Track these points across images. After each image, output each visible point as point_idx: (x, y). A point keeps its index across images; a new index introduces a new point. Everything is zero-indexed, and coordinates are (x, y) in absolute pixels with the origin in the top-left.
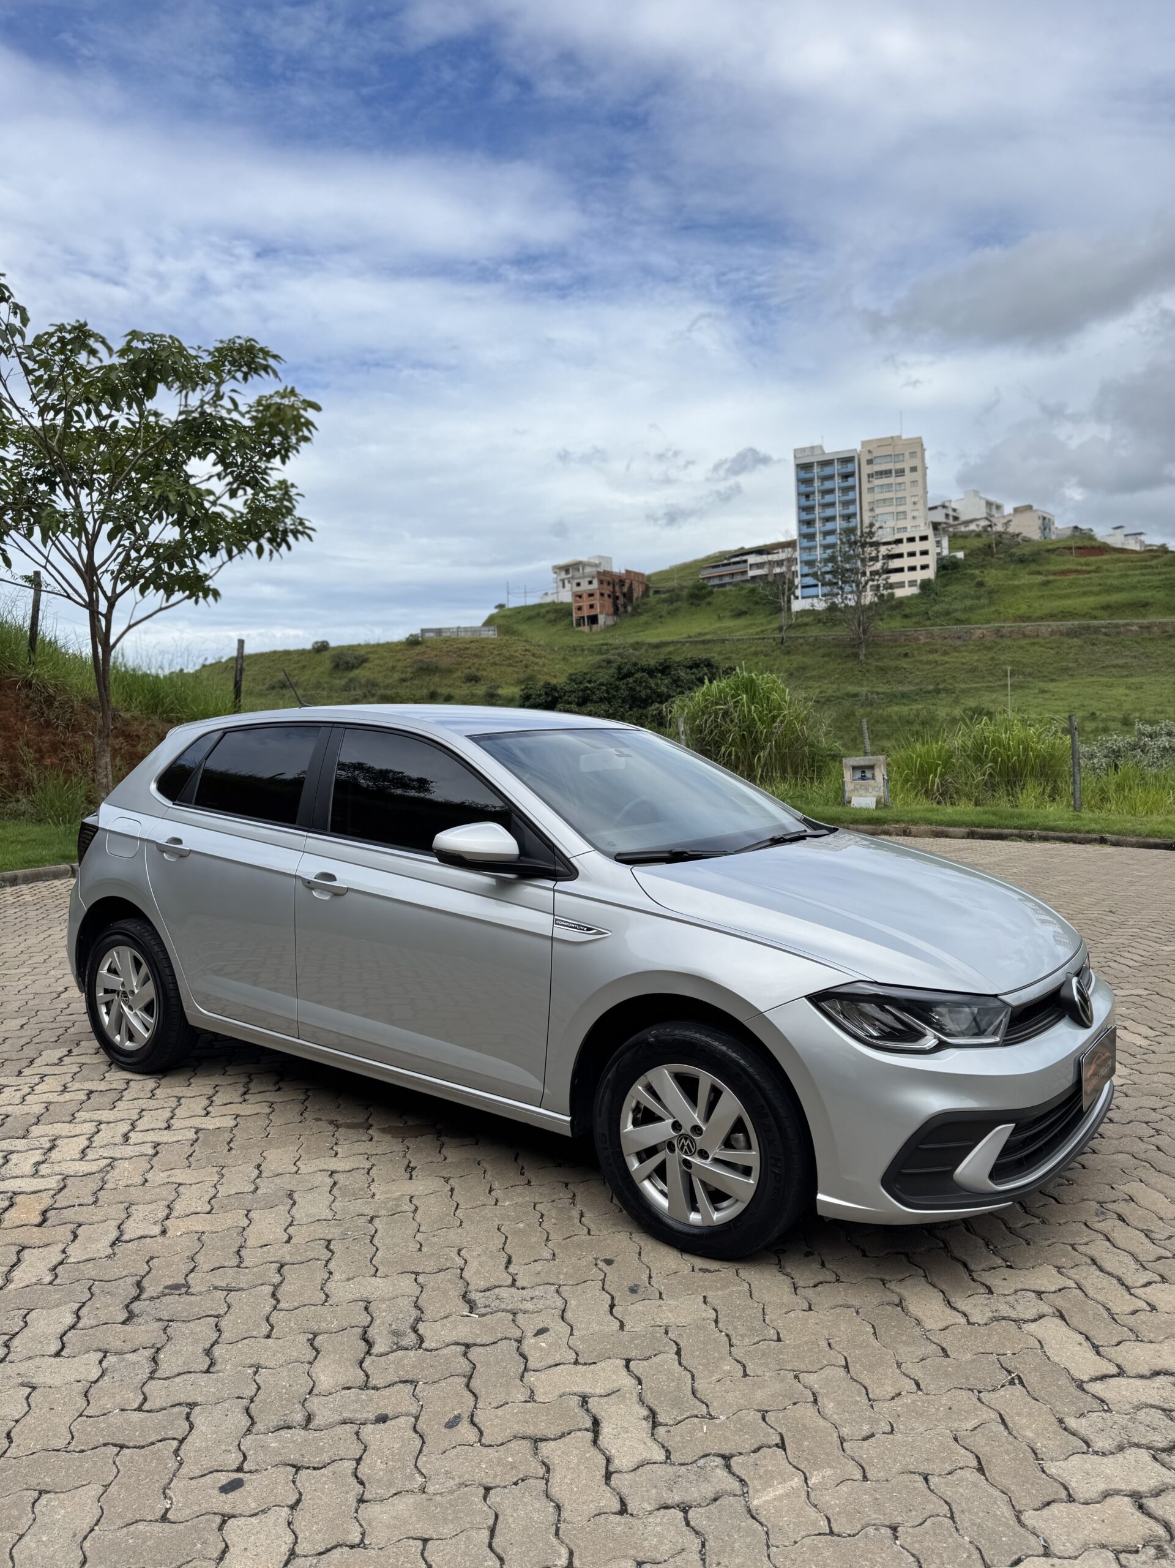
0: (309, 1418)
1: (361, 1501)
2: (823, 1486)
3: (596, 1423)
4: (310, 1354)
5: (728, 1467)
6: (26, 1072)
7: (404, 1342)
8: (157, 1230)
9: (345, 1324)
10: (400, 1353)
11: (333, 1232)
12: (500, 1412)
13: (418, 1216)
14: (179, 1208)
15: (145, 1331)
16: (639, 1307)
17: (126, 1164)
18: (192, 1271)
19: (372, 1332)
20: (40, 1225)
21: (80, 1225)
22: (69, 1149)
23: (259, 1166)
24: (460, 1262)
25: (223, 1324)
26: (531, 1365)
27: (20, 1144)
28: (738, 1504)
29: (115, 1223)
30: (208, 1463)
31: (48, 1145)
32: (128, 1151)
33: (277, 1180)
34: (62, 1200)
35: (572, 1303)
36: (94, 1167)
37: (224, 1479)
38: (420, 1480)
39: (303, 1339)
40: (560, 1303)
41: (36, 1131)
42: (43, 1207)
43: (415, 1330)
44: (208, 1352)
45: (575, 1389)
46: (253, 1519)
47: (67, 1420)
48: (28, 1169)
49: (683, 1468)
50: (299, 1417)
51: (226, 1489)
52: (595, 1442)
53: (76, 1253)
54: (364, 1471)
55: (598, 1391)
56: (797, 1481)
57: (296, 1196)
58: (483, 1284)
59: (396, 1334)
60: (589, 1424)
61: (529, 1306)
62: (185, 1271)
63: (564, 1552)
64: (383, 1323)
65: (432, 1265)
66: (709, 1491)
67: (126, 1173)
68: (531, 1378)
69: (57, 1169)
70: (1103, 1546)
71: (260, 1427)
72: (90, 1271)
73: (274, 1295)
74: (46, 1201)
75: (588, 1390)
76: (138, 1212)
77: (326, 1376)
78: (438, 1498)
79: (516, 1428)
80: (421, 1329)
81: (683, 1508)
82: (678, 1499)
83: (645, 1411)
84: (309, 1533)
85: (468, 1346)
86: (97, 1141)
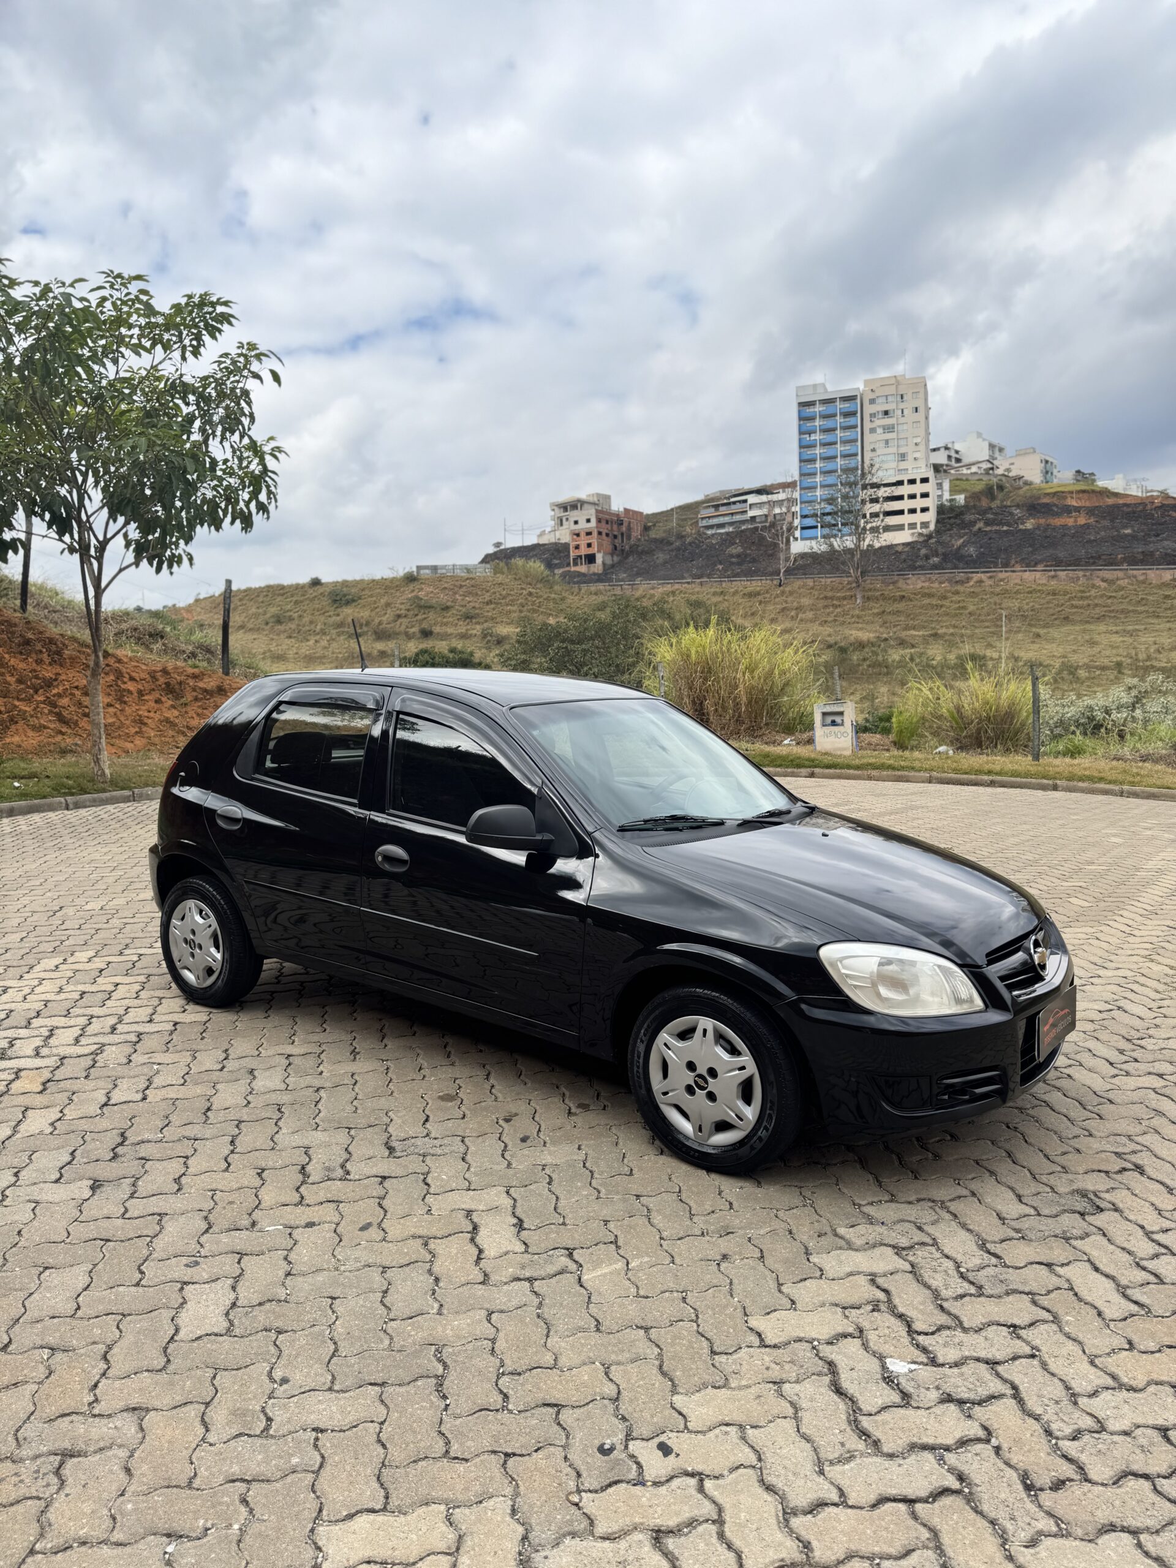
0: (254, 1224)
1: (289, 1274)
2: (640, 1268)
3: (475, 1228)
4: (257, 1182)
5: (571, 1257)
6: (26, 976)
7: (333, 1176)
8: (139, 1096)
9: (288, 1163)
10: (329, 1183)
11: (285, 1098)
12: (402, 1221)
13: (356, 1089)
14: (158, 1081)
15: (128, 1166)
16: (526, 1152)
17: (114, 1048)
18: (167, 1125)
19: (309, 1168)
20: (41, 1092)
21: (73, 1094)
22: (65, 1037)
23: (227, 1050)
24: (386, 1120)
25: (190, 1162)
26: (432, 1190)
27: (23, 1033)
28: (571, 1279)
29: (104, 1092)
30: (172, 1250)
31: (47, 1034)
32: (115, 1038)
33: (242, 1061)
34: (59, 1074)
35: (472, 1149)
36: (87, 1050)
37: (185, 1260)
38: (334, 1262)
39: (253, 1172)
40: (462, 1149)
41: (36, 1023)
42: (43, 1080)
43: (343, 1167)
44: (177, 1181)
45: (463, 1206)
46: (206, 1286)
47: (64, 1223)
48: (30, 1051)
49: (536, 1257)
50: (246, 1222)
51: (185, 1267)
52: (472, 1240)
53: (71, 1112)
54: (292, 1257)
55: (481, 1208)
56: (620, 1265)
57: (256, 1073)
58: (403, 1135)
59: (328, 1169)
60: (470, 1228)
61: (439, 1151)
63: (436, 1306)
64: (317, 1163)
65: (363, 1122)
66: (551, 1269)
67: (113, 1055)
68: (430, 1199)
69: (55, 1051)
70: (837, 1305)
71: (215, 1229)
72: (84, 1125)
73: (232, 1142)
74: (47, 1075)
75: (473, 1207)
76: (123, 1084)
78: (347, 1274)
79: (413, 1231)
80: (348, 1166)
81: (531, 1280)
82: (528, 1275)
83: (515, 1221)
84: (247, 1293)
85: (384, 1178)
86: (90, 1030)
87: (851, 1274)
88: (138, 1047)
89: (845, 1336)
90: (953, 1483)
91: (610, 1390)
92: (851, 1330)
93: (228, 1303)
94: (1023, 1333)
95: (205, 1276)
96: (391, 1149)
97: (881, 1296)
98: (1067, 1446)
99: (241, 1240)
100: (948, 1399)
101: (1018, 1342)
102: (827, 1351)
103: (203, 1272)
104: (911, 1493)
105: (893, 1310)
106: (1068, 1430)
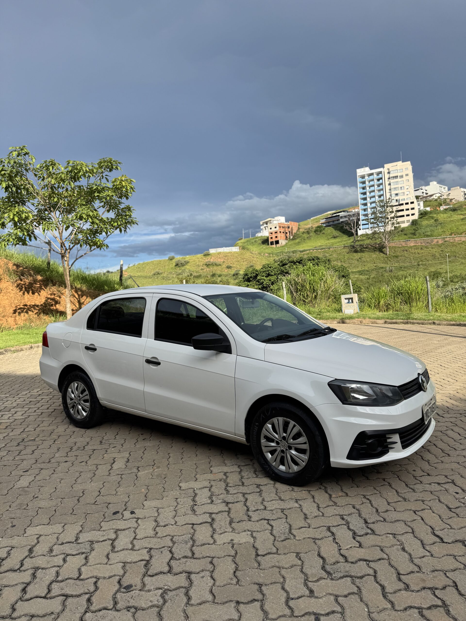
0: (50, 462)
1: (53, 474)
2: (157, 471)
3: (114, 462)
4: (56, 451)
5: (138, 469)
6: (16, 397)
8: (33, 430)
9: (68, 446)
10: (77, 451)
12: (94, 460)
14: (41, 425)
15: (20, 448)
16: (143, 443)
17: (32, 417)
19: (73, 448)
20: (5, 429)
21: (15, 429)
22: (19, 414)
24: (104, 435)
25: (39, 446)
26: (107, 453)
27: (7, 413)
28: (135, 474)
29: (23, 428)
30: (22, 468)
31: (14, 413)
32: (34, 414)
34: (12, 424)
35: (126, 442)
36: (23, 417)
37: (24, 470)
38: (67, 471)
39: (57, 449)
40: (123, 442)
41: (12, 410)
43: (84, 447)
44: (33, 451)
45: (114, 457)
46: (27, 476)
48: (7, 418)
49: (127, 469)
50: (47, 461)
51: (24, 472)
52: (111, 465)
53: (11, 434)
54: (56, 469)
55: (119, 457)
56: (151, 471)
58: (107, 439)
59: (79, 448)
60: (112, 462)
61: (115, 443)
62: (36, 437)
63: (90, 481)
64: (77, 446)
65: (97, 435)
66: (130, 472)
68: (105, 455)
69: (14, 418)
70: (209, 480)
71: (38, 463)
72: (13, 437)
73: (54, 441)
74: (9, 424)
75: (117, 457)
76: (30, 426)
77: (57, 455)
78: (69, 473)
79: (95, 463)
80: (85, 447)
81: (122, 475)
82: (122, 473)
83: (127, 460)
84: (38, 478)
85: (94, 450)
86: (27, 412)
87: (220, 472)
88: (40, 416)
89: (206, 487)
90: (210, 520)
91: (127, 499)
92: (208, 486)
93: (31, 480)
94: (261, 487)
95: (29, 474)
96: (101, 442)
97: (224, 477)
98: (250, 513)
99: (43, 466)
100: (225, 502)
101: (257, 489)
102: (197, 492)
103: (28, 473)
104: (195, 523)
105: (225, 481)
106: (254, 509)
